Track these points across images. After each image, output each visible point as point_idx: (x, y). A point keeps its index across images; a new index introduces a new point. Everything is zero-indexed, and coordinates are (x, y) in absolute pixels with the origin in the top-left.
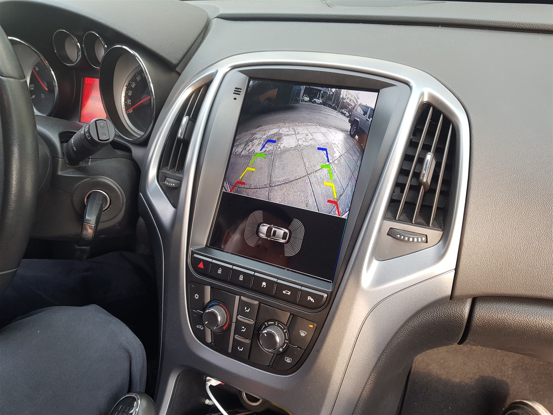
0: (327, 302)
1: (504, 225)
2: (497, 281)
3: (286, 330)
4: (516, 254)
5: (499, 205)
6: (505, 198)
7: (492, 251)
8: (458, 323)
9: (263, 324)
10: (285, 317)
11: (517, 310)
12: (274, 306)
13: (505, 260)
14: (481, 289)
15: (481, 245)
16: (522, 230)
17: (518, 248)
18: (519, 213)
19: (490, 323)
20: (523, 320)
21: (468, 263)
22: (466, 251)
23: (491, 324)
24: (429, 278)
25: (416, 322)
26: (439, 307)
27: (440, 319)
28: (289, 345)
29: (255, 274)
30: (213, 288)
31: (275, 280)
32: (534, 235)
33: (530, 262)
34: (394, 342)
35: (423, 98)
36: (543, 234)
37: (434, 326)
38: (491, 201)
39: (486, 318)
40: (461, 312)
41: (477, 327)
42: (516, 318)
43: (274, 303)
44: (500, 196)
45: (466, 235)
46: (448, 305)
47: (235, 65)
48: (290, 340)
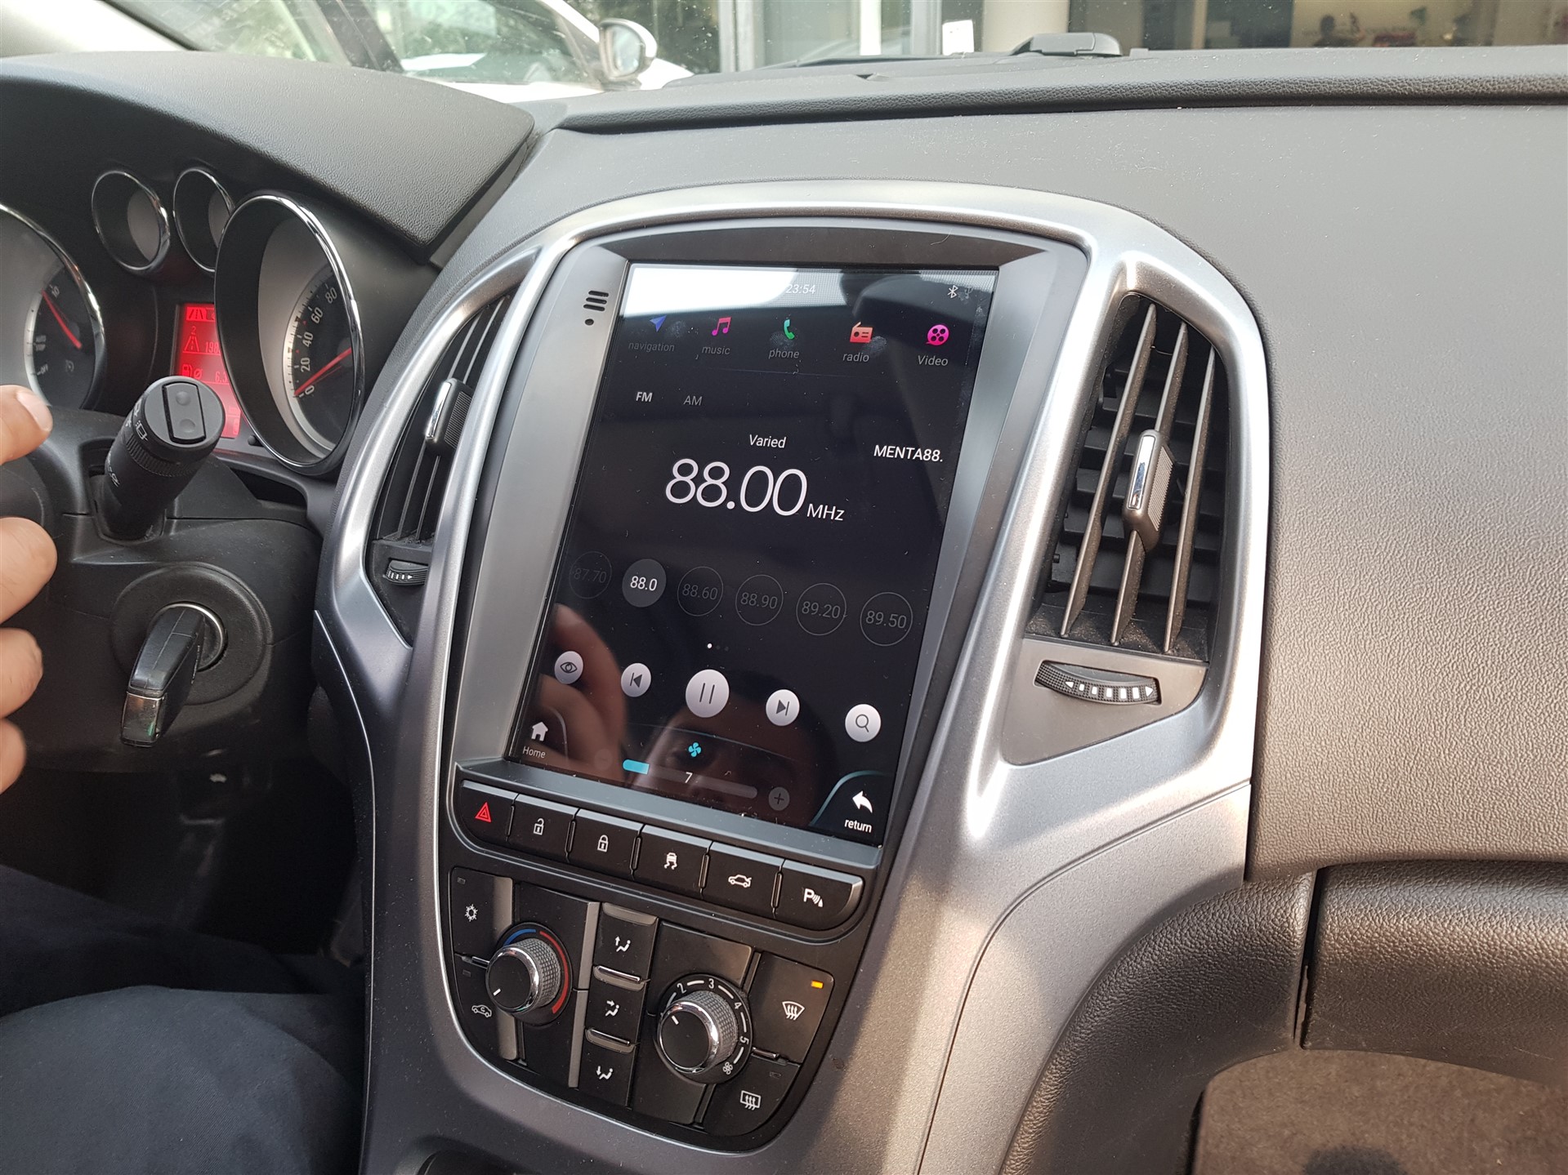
0: (861, 907)
1: (1389, 634)
2: (1384, 811)
3: (740, 1004)
4: (1437, 723)
5: (1370, 574)
6: (1387, 550)
7: (1360, 717)
8: (1278, 955)
9: (671, 988)
10: (739, 961)
11: (1456, 904)
12: (702, 928)
13: (1404, 745)
14: (1336, 840)
15: (1325, 700)
16: (1446, 647)
17: (1440, 704)
18: (1433, 596)
19: (1376, 948)
20: (1478, 933)
21: (1290, 758)
22: (1280, 720)
23: (1380, 952)
24: (1170, 810)
25: (1145, 958)
26: (1215, 906)
27: (1218, 945)
28: (752, 1052)
29: (643, 831)
30: (524, 886)
31: (704, 843)
32: (1486, 659)
33: (1482, 746)
34: (1080, 1027)
35: (1124, 281)
36: (1514, 656)
37: (1203, 968)
38: (1345, 564)
39: (1361, 934)
40: (1282, 917)
41: (1336, 964)
42: (1454, 927)
43: (702, 917)
44: (1371, 547)
45: (1275, 672)
46: (1241, 897)
47: (589, 231)
48: (753, 1034)
